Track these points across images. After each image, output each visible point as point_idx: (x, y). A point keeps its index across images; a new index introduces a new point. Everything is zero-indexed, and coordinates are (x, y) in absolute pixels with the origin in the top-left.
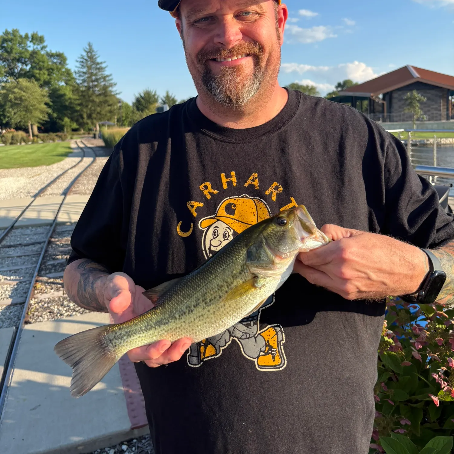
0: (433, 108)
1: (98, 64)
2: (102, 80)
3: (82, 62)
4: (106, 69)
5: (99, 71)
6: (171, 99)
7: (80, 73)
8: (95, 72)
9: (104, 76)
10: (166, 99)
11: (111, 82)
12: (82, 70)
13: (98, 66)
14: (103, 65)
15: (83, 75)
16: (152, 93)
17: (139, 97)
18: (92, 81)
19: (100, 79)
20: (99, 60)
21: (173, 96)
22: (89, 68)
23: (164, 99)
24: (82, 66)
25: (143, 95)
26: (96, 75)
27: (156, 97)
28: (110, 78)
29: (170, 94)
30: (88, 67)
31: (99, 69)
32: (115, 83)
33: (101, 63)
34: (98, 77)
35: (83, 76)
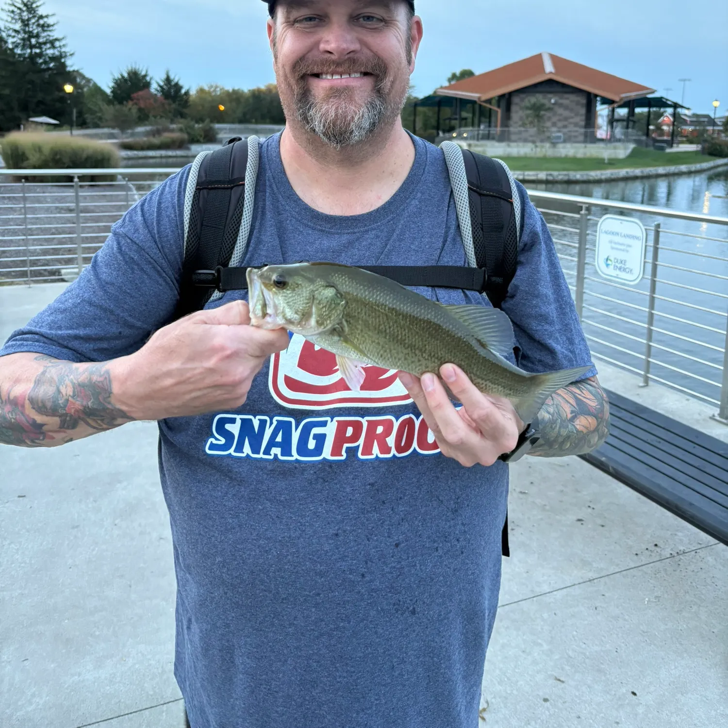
0: (571, 123)
1: (41, 17)
2: (48, 45)
3: (13, 12)
4: (55, 27)
5: (44, 31)
6: (173, 83)
7: (8, 30)
8: (35, 32)
9: (51, 38)
10: (165, 85)
11: (63, 50)
12: (12, 26)
13: (41, 22)
14: (50, 21)
15: (13, 34)
16: (142, 71)
17: (120, 77)
18: (32, 47)
19: (45, 43)
20: (41, 11)
21: (176, 80)
22: (25, 23)
23: (162, 84)
24: (13, 18)
25: (126, 75)
26: (37, 36)
27: (148, 79)
28: (62, 43)
29: (172, 77)
30: (23, 21)
31: (43, 26)
32: (71, 53)
33: (47, 16)
34: (41, 40)
35: (14, 37)
